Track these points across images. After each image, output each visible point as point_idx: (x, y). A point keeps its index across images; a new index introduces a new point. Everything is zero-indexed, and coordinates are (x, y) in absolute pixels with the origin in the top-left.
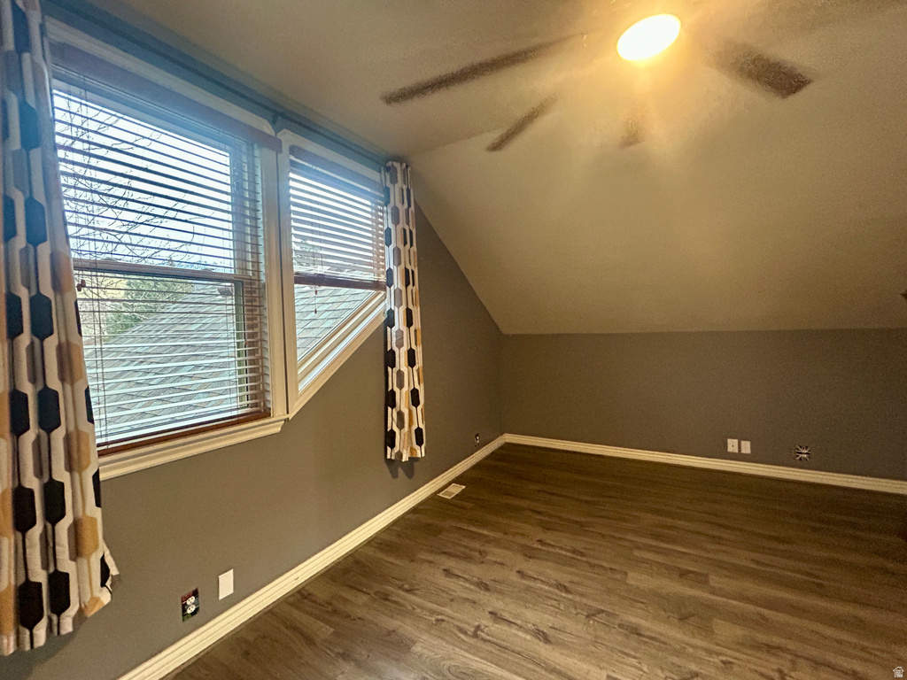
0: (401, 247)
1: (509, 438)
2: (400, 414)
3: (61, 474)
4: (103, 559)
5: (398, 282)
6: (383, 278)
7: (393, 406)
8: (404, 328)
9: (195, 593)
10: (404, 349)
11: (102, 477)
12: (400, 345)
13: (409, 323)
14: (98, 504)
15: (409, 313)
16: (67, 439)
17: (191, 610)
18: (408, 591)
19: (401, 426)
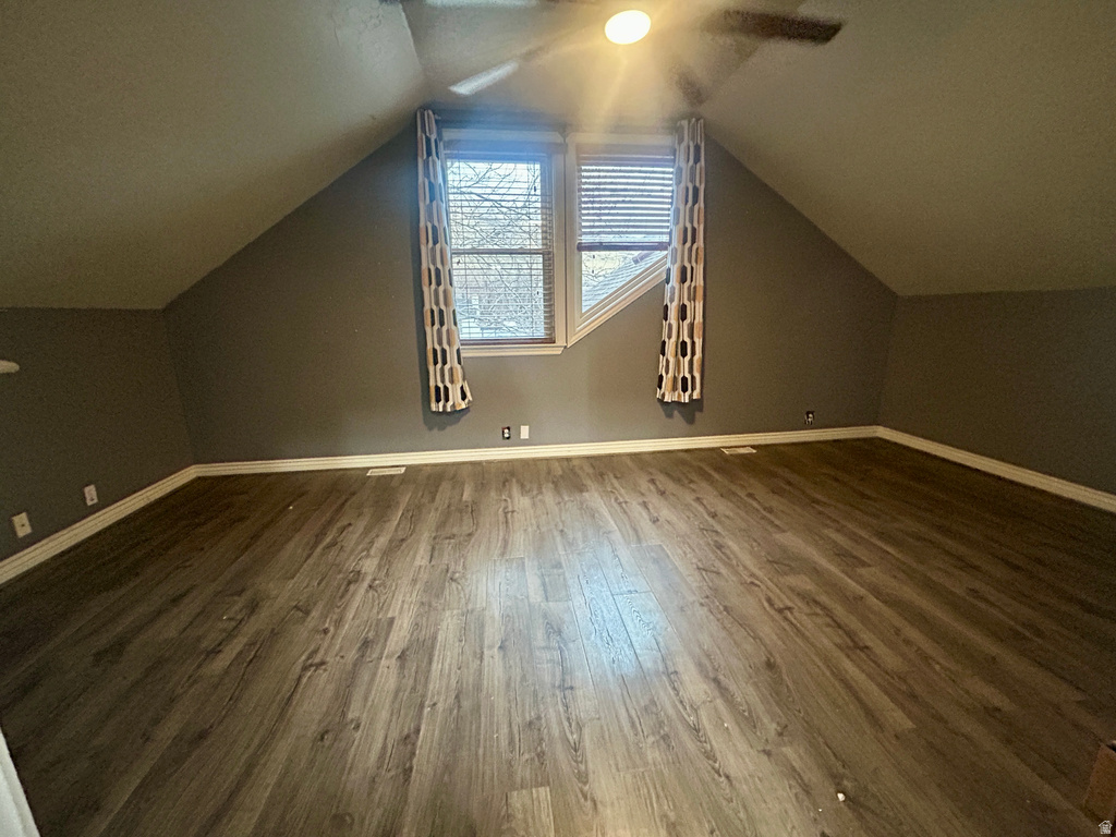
0: (682, 207)
1: (882, 432)
2: (668, 361)
3: (446, 347)
4: (462, 388)
5: (675, 243)
6: (665, 238)
7: (664, 355)
8: (677, 286)
9: (508, 428)
10: (675, 303)
11: (463, 355)
12: (672, 300)
13: (683, 280)
14: (459, 363)
15: (683, 270)
16: (448, 330)
17: (506, 435)
18: (616, 477)
19: (667, 373)
